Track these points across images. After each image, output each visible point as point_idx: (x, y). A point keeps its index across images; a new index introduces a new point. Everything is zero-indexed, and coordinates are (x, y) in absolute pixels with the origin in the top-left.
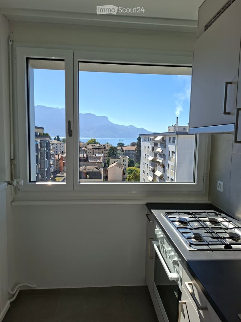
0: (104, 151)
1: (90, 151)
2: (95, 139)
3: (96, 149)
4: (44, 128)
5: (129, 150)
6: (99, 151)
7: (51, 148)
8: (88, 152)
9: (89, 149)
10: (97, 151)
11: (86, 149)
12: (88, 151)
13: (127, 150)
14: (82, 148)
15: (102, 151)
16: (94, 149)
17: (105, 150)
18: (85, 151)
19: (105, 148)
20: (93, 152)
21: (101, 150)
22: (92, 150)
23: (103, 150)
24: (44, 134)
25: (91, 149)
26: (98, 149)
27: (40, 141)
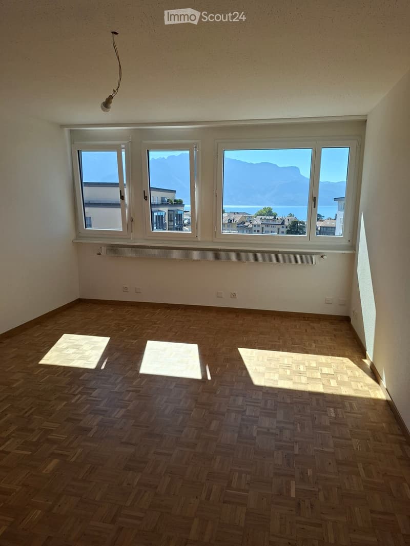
0: (281, 230)
1: (257, 228)
2: (271, 207)
3: (267, 225)
4: (175, 191)
5: (328, 227)
6: (273, 229)
7: (186, 222)
8: (255, 231)
9: (255, 226)
10: (270, 229)
11: (251, 226)
12: (254, 228)
13: (323, 227)
14: (245, 223)
15: (279, 229)
16: (264, 226)
17: (283, 227)
18: (249, 228)
19: (283, 223)
20: (263, 230)
21: (277, 226)
22: (261, 226)
23: (280, 227)
24: (175, 201)
25: (259, 226)
26: (270, 226)
27: (168, 211)
